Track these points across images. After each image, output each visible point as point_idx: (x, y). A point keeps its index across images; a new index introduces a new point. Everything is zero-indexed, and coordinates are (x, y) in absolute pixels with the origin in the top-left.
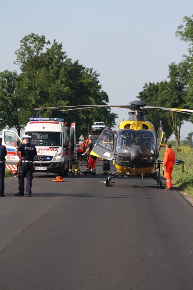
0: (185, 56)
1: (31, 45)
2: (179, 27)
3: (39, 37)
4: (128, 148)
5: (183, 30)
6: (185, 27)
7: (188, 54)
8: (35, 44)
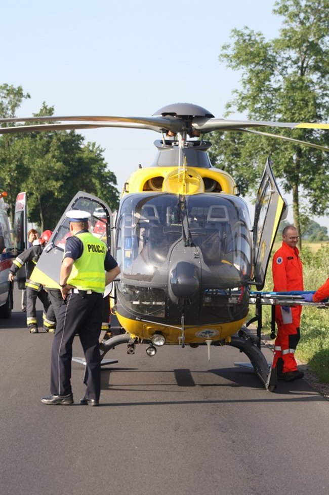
0: (236, 91)
1: (4, 100)
2: (224, 47)
3: (15, 89)
4: (159, 257)
5: (231, 52)
6: (233, 46)
7: (241, 88)
8: (8, 99)
